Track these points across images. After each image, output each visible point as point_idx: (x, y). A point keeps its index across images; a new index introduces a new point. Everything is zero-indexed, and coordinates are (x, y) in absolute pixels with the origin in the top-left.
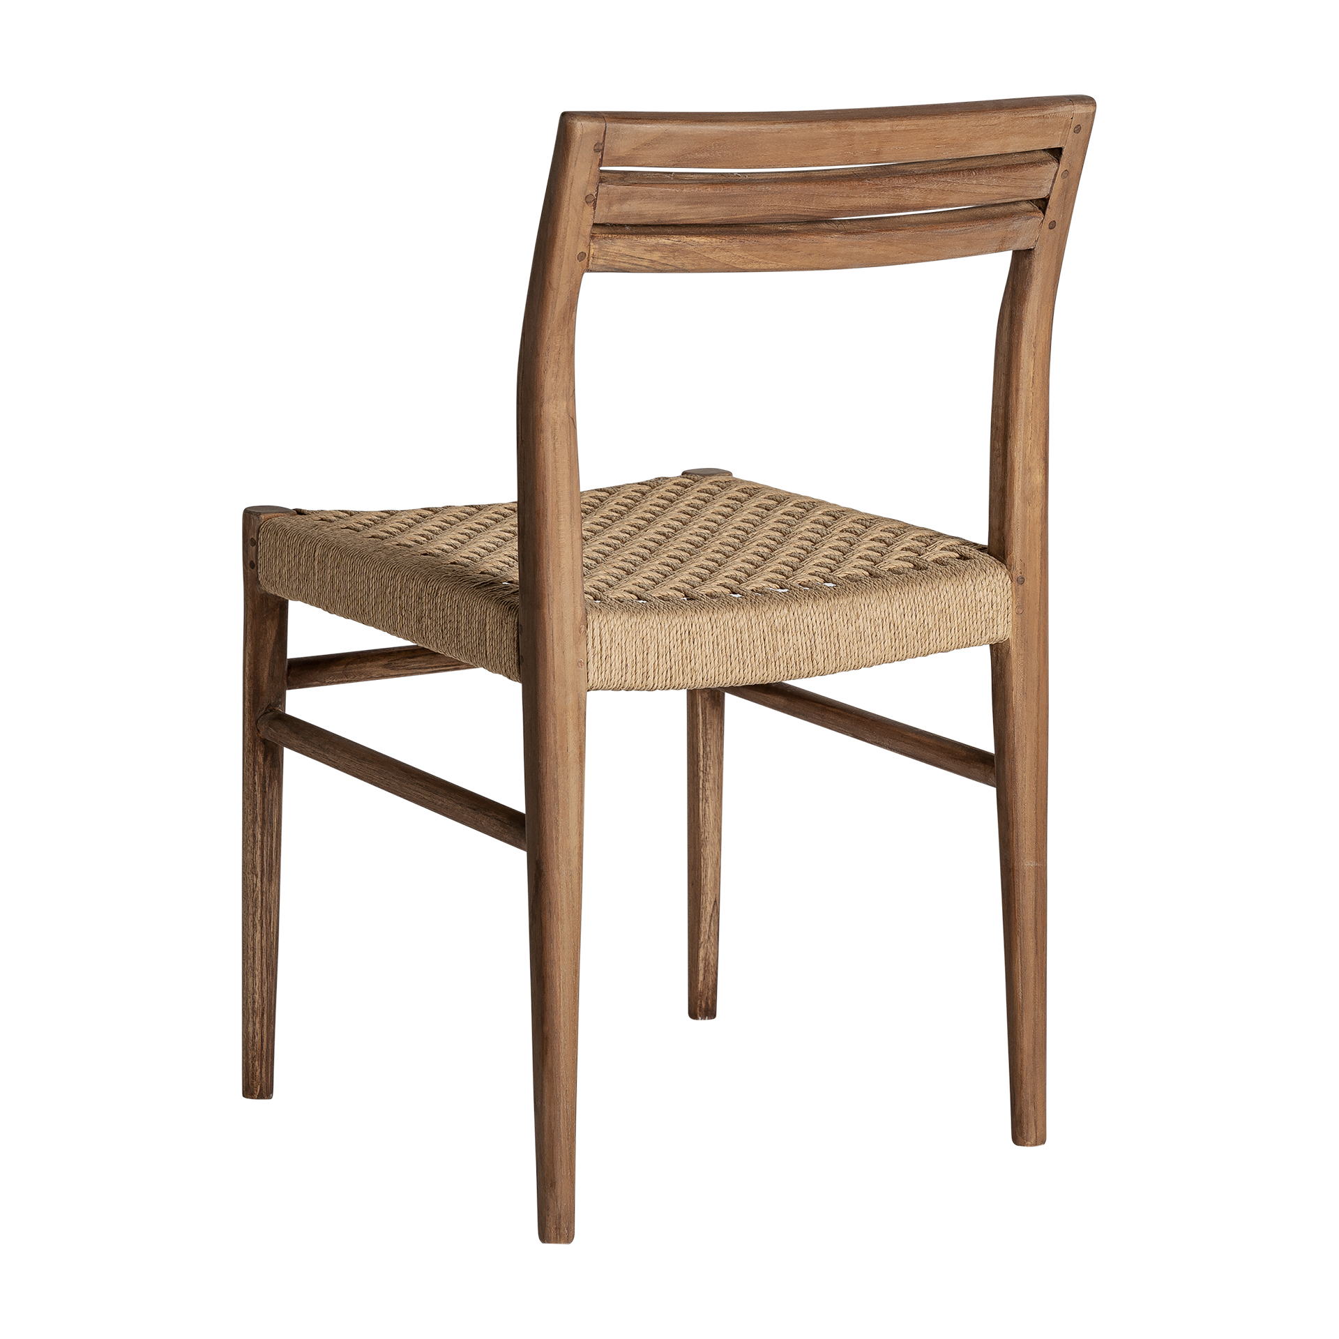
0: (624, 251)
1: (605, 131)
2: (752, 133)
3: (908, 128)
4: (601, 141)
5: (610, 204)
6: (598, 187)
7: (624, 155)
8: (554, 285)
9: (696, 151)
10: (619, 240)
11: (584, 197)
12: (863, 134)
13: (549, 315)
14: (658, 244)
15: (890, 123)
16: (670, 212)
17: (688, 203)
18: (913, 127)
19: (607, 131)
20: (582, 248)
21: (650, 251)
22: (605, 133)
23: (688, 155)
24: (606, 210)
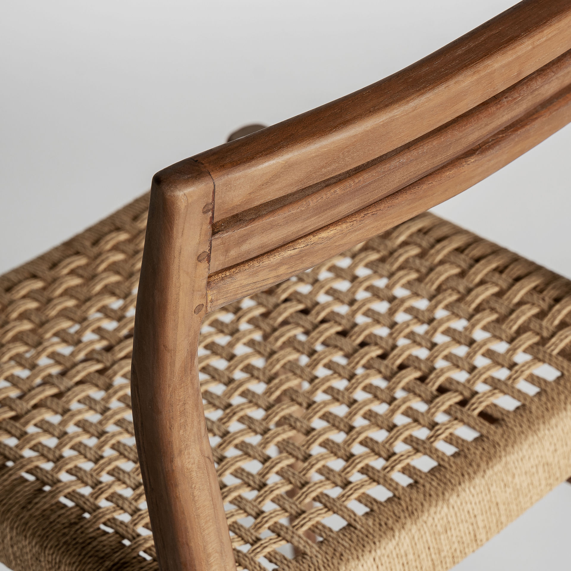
0: (245, 282)
1: (214, 190)
2: (384, 125)
3: (550, 36)
4: (210, 201)
5: (227, 251)
6: (211, 242)
7: (239, 203)
8: (171, 346)
9: (323, 167)
10: (239, 275)
11: (196, 257)
12: (503, 67)
13: (168, 375)
14: (284, 259)
15: (530, 42)
16: (295, 230)
17: (316, 215)
18: (555, 33)
19: (216, 189)
20: (198, 302)
21: (275, 269)
22: (214, 192)
23: (314, 175)
24: (222, 258)
